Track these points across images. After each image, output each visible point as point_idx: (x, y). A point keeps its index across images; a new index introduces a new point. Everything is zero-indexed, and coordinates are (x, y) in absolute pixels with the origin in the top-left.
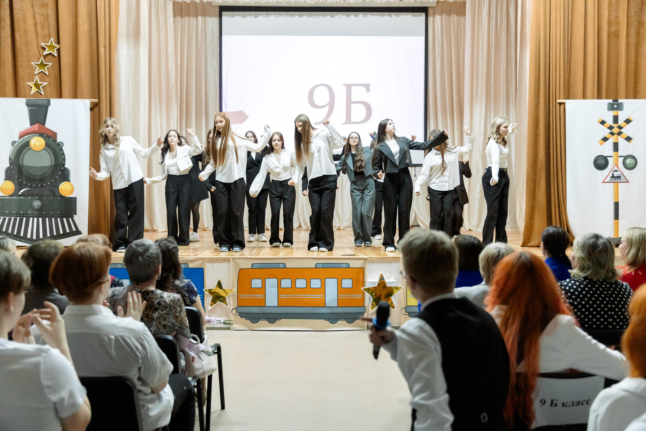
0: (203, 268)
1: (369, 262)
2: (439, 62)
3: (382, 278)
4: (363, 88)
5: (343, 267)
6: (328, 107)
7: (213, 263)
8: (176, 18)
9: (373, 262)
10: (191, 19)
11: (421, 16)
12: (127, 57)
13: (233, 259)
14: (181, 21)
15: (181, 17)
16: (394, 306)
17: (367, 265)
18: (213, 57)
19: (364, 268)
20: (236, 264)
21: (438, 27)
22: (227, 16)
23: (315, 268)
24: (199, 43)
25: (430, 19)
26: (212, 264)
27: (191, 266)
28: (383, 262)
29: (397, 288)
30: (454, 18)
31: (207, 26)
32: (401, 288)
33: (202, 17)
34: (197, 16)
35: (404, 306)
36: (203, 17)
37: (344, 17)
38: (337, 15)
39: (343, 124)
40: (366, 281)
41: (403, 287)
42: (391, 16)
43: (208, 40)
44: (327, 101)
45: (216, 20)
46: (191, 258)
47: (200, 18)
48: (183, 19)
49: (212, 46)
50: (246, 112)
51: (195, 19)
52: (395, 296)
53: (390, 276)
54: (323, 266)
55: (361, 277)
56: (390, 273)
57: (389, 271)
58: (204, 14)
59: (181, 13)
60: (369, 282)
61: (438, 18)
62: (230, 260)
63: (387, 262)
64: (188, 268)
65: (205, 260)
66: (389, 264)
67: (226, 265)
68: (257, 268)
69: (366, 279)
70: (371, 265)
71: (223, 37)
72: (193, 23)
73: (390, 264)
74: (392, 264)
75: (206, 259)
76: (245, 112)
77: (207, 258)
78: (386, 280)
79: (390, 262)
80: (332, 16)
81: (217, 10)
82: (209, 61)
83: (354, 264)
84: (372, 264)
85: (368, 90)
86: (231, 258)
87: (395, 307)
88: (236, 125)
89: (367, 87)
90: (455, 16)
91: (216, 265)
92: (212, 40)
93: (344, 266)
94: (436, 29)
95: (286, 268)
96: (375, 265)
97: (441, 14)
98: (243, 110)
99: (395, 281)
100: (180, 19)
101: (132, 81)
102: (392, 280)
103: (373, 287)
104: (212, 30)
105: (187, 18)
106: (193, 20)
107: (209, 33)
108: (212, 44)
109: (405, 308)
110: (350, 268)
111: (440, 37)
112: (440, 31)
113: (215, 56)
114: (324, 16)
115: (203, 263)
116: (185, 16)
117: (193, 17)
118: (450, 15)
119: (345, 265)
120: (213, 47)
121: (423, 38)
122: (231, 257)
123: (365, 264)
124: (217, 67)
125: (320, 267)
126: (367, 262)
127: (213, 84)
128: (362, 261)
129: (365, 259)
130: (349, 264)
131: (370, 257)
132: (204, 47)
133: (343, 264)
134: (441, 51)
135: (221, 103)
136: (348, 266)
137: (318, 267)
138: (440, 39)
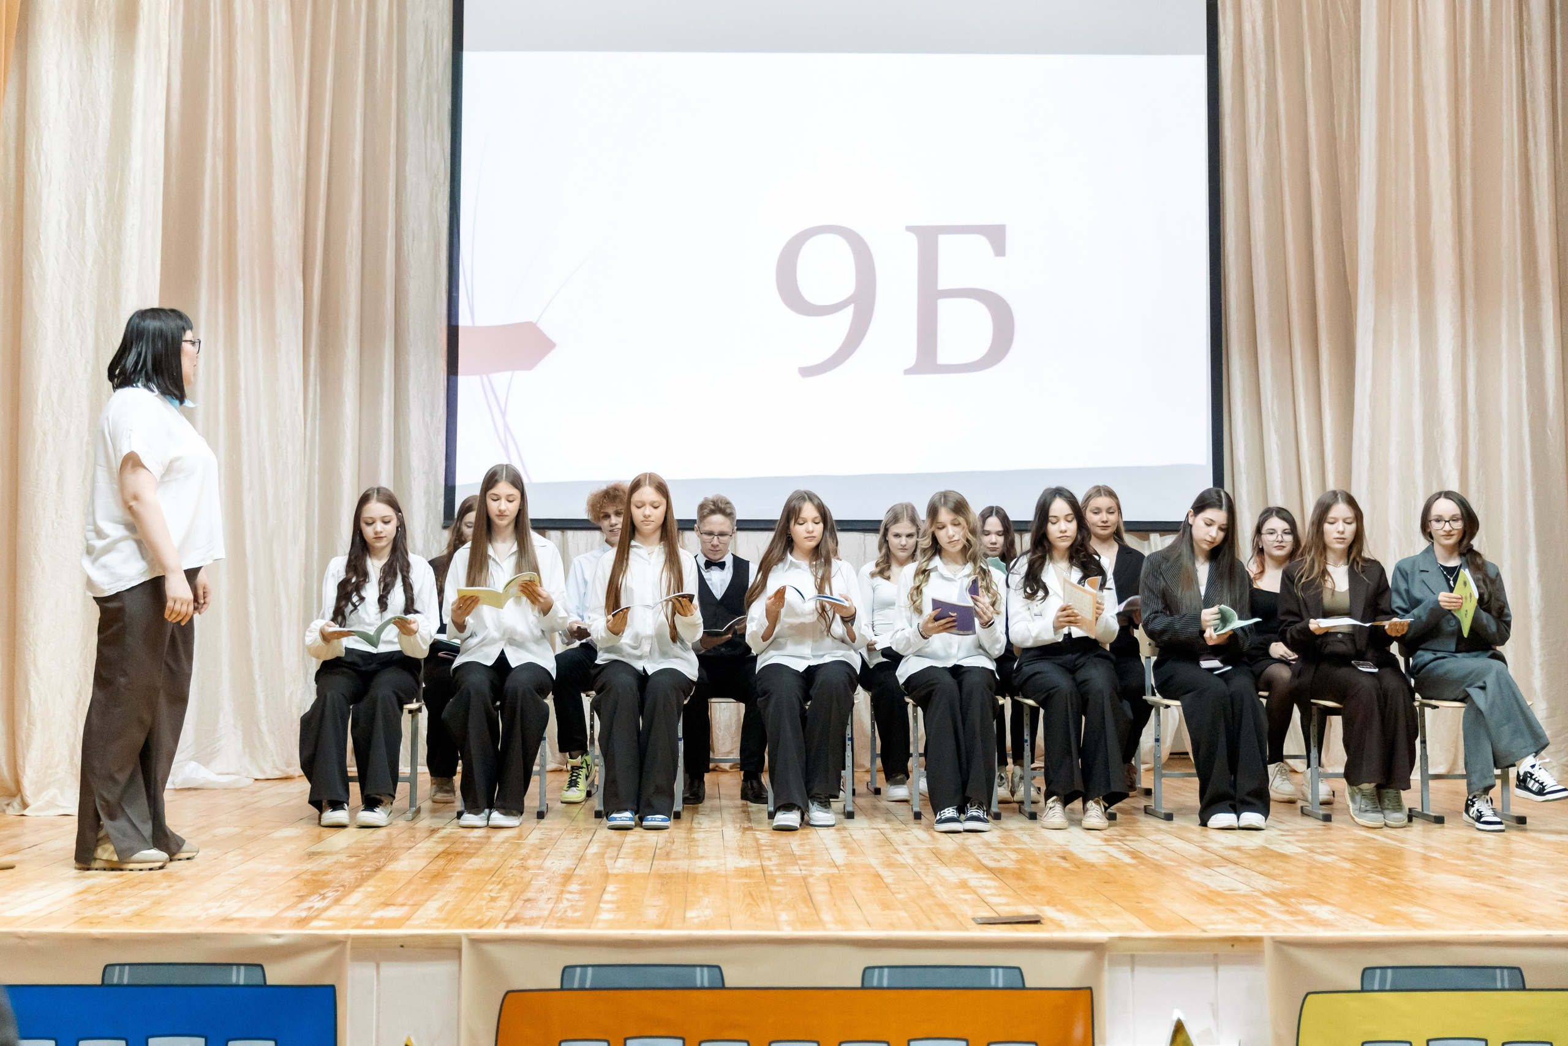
0: (333, 987)
1: (1114, 963)
2: (1261, 146)
4: (982, 243)
5: (993, 983)
6: (849, 311)
7: (383, 965)
9: (1133, 961)
12: (81, 96)
13: (475, 941)
17: (1107, 976)
18: (429, 128)
19: (1090, 989)
20: (488, 968)
21: (1253, 22)
23: (863, 988)
24: (378, 77)
26: (378, 966)
27: (278, 974)
28: (1183, 962)
31: (409, 16)
39: (908, 372)
43: (410, 67)
44: (847, 287)
46: (278, 936)
49: (423, 92)
50: (549, 328)
53: (1214, 1031)
54: (901, 980)
55: (1078, 1034)
56: (1215, 1014)
57: (1212, 1005)
62: (459, 950)
63: (1199, 962)
64: (265, 985)
65: (342, 953)
66: (1207, 972)
67: (440, 970)
68: (588, 985)
69: (1103, 1042)
70: (1123, 974)
71: (467, 56)
73: (1216, 970)
74: (1224, 970)
75: (349, 946)
76: (543, 326)
77: (357, 939)
79: (1216, 961)
82: (412, 143)
83: (1045, 971)
84: (1128, 969)
85: (1000, 249)
86: (465, 945)
88: (509, 374)
89: (996, 237)
91: (392, 971)
92: (425, 68)
93: (998, 979)
94: (1247, 28)
95: (723, 987)
96: (1143, 974)
98: (534, 321)
101: (97, 190)
104: (426, 33)
107: (415, 43)
110: (1024, 988)
111: (1263, 58)
112: (1261, 36)
113: (435, 124)
115: (335, 963)
119: (1004, 973)
120: (429, 91)
121: (1201, 61)
122: (467, 935)
123: (1096, 968)
124: (443, 166)
125: (885, 984)
126: (1106, 963)
127: (425, 227)
128: (1081, 958)
129: (1097, 948)
130: (1019, 968)
131: (1121, 939)
132: (394, 95)
133: (993, 971)
134: (1266, 106)
135: (454, 294)
136: (1016, 982)
137: (875, 984)
138: (1263, 66)
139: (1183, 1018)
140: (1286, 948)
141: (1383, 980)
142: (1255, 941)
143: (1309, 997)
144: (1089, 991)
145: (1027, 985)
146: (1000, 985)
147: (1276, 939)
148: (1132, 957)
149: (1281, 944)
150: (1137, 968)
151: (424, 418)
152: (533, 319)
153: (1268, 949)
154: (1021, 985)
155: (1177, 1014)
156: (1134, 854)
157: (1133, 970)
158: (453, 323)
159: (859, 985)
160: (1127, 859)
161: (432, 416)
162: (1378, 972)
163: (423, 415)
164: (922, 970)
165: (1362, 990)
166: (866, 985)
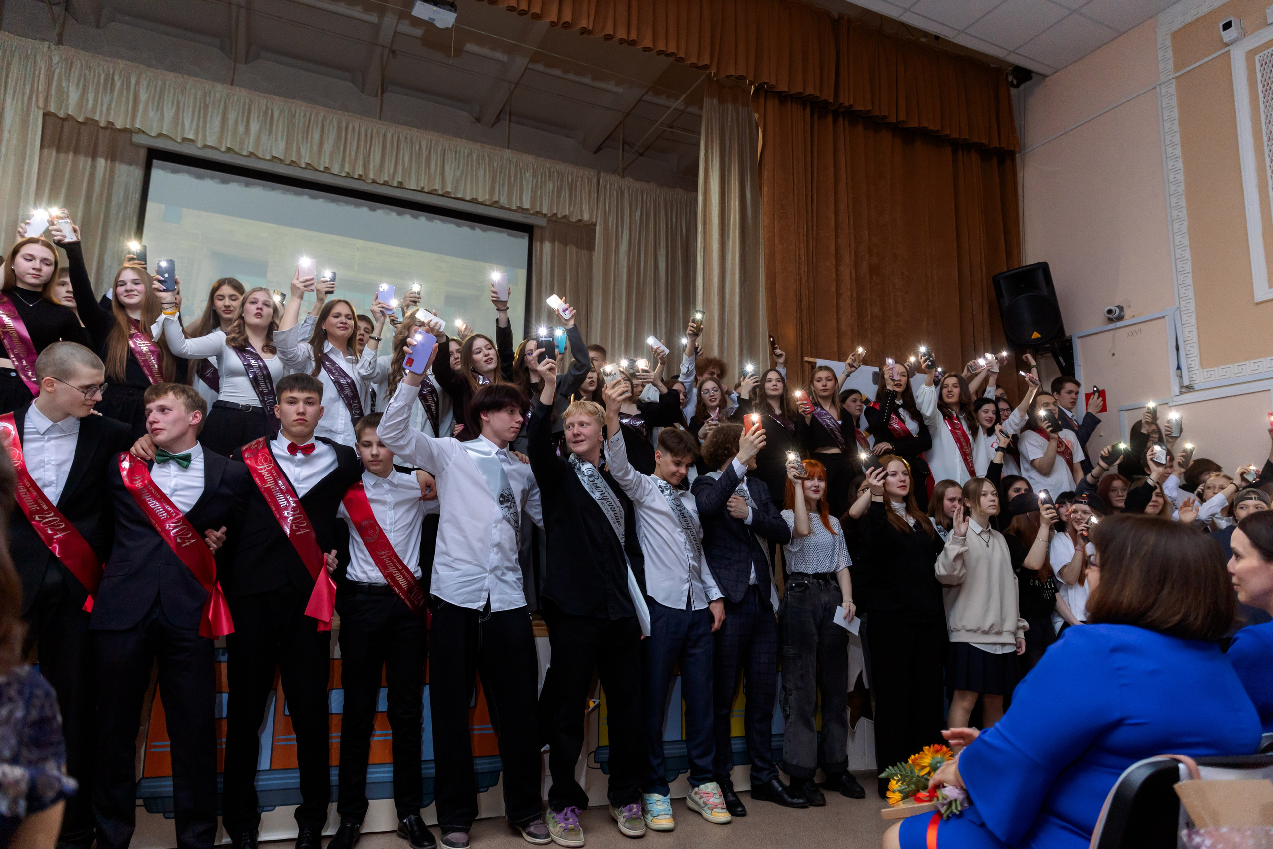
8: (46, 151)
10: (81, 159)
11: (523, 237)
14: (57, 159)
15: (58, 151)
18: (121, 238)
21: (547, 259)
22: (162, 168)
25: (536, 245)
30: (571, 251)
31: (116, 178)
33: (106, 160)
34: (94, 157)
36: (109, 162)
37: (394, 214)
38: (381, 209)
42: (473, 228)
43: (114, 205)
45: (137, 173)
47: (102, 162)
48: (62, 156)
49: (120, 218)
51: (89, 160)
58: (113, 156)
59: (59, 142)
61: (547, 246)
72: (84, 167)
80: (373, 209)
81: (143, 153)
82: (111, 244)
90: (574, 249)
92: (123, 205)
94: (544, 260)
97: (553, 242)
100: (54, 153)
104: (126, 188)
105: (71, 155)
106: (84, 162)
107: (119, 190)
108: (121, 214)
111: (549, 275)
112: (549, 265)
114: (357, 206)
116: (67, 152)
117: (86, 155)
118: (566, 245)
120: (123, 218)
132: (102, 217)
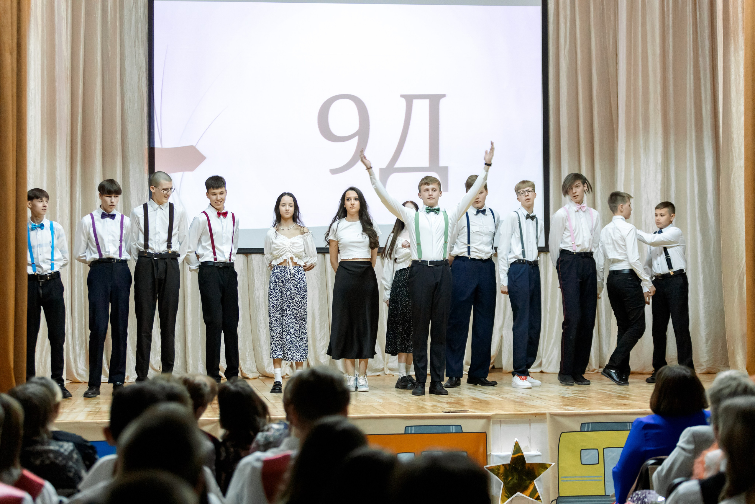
1: (494, 423)
2: (567, 54)
3: (517, 449)
5: (451, 431)
6: (356, 140)
9: (501, 422)
16: (539, 496)
17: (491, 428)
19: (486, 432)
23: (405, 434)
24: (109, 15)
28: (518, 422)
29: (544, 467)
32: (551, 465)
35: (553, 497)
40: (490, 455)
41: (553, 464)
43: (126, 10)
49: (133, 22)
50: (202, 149)
52: (540, 480)
53: (529, 447)
55: (481, 449)
56: (530, 441)
57: (528, 437)
60: (496, 456)
63: (524, 422)
66: (527, 426)
69: (490, 451)
70: (497, 427)
73: (530, 425)
74: (532, 425)
76: (199, 148)
78: (526, 453)
79: (530, 422)
82: (128, 51)
83: (469, 427)
84: (499, 425)
87: (541, 498)
88: (181, 173)
89: (434, 100)
92: (134, 9)
93: (453, 429)
96: (504, 427)
98: (194, 145)
99: (540, 453)
102: (534, 452)
103: (503, 465)
108: (133, 18)
109: (556, 500)
110: (462, 432)
111: (569, 8)
113: (140, 40)
119: (455, 427)
120: (136, 23)
121: (539, 9)
123: (487, 425)
124: (144, 62)
125: (413, 432)
126: (491, 423)
127: (136, 95)
128: (483, 421)
129: (488, 418)
130: (460, 426)
131: (496, 414)
132: (118, 24)
133: (451, 426)
134: (570, 33)
135: (152, 131)
136: (459, 430)
137: (409, 432)
138: (568, 12)
139: (518, 441)
140: (555, 417)
141: (588, 427)
142: (544, 414)
143: (563, 433)
144: (485, 433)
145: (463, 432)
146: (454, 432)
147: (551, 414)
148: (500, 420)
149: (552, 415)
150: (502, 425)
151: (138, 197)
152: (194, 144)
153: (548, 417)
154: (461, 431)
155: (516, 439)
156: (502, 398)
157: (501, 426)
158: (151, 146)
159: (404, 433)
160: (500, 399)
161: (142, 196)
162: (586, 424)
163: (138, 195)
164: (425, 427)
165: (581, 431)
166: (406, 433)
